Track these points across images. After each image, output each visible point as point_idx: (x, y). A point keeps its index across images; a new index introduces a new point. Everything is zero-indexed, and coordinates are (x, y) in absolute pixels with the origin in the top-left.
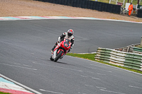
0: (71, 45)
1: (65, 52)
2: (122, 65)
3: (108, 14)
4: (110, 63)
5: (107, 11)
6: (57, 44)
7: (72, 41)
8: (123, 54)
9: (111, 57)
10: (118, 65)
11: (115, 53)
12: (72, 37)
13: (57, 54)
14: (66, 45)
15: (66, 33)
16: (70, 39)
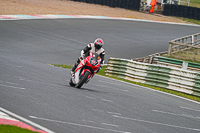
0: (101, 63)
1: (93, 73)
2: (143, 82)
3: (124, 11)
4: (126, 78)
5: (122, 7)
6: (79, 62)
7: (101, 55)
8: (144, 66)
9: (127, 71)
10: (138, 81)
11: (133, 65)
12: (102, 50)
13: (81, 76)
14: (93, 62)
15: (93, 45)
16: (99, 52)
